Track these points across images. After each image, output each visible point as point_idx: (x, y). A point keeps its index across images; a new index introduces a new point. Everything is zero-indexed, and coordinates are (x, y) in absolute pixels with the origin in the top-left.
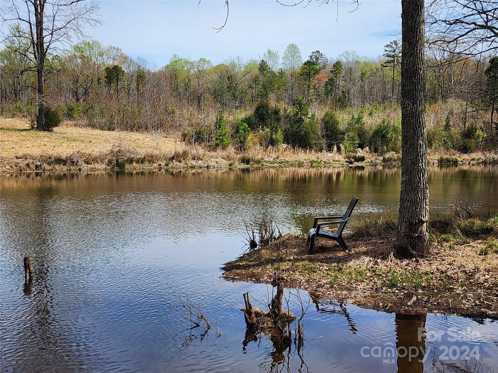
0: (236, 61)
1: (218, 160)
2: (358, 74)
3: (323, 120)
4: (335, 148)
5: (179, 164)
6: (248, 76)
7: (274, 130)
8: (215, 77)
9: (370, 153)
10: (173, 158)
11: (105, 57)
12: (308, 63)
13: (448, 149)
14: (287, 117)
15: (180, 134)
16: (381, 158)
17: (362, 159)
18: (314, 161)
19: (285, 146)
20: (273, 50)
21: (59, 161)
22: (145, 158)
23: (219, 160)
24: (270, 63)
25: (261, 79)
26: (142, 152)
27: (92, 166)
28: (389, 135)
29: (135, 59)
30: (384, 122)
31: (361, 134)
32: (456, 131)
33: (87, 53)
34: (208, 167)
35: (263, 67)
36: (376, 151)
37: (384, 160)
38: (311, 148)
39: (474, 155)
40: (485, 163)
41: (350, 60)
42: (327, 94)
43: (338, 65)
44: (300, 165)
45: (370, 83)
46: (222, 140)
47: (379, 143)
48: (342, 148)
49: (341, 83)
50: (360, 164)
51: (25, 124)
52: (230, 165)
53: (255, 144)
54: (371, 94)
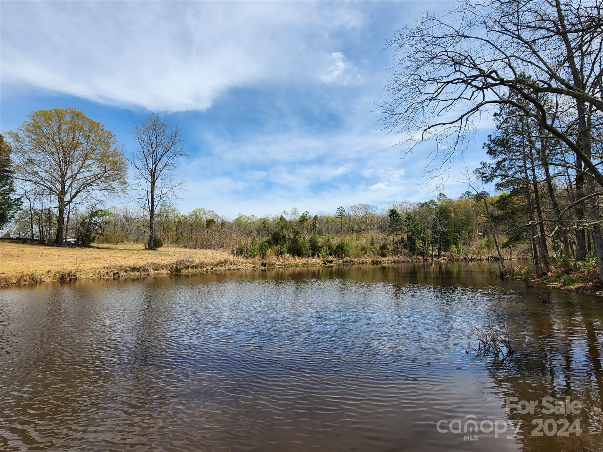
0: (269, 216)
1: (246, 264)
2: (325, 221)
3: (310, 241)
4: (316, 256)
5: (221, 268)
6: (275, 223)
7: (282, 246)
8: (259, 223)
9: (336, 258)
10: (217, 264)
11: (207, 215)
12: (302, 216)
13: (375, 255)
14: (290, 239)
15: (230, 250)
16: (342, 261)
17: (331, 261)
18: (305, 263)
19: (288, 255)
20: (286, 210)
21: (134, 269)
22: (198, 265)
23: (248, 265)
24: (285, 217)
25: (281, 223)
26: (197, 261)
27: (159, 272)
28: (345, 248)
29: (221, 216)
30: (342, 241)
31: (330, 248)
32: (377, 245)
33: (198, 214)
34: (239, 269)
35: (282, 218)
36: (338, 257)
37: (343, 262)
38: (303, 256)
39: (388, 258)
40: (394, 262)
41: (321, 215)
42: (311, 230)
43: (316, 217)
44: (297, 266)
45: (331, 226)
46: (253, 253)
47: (340, 253)
48: (320, 256)
49: (317, 225)
50: (330, 264)
51: (142, 246)
52: (254, 267)
53: (272, 254)
54: (332, 230)
